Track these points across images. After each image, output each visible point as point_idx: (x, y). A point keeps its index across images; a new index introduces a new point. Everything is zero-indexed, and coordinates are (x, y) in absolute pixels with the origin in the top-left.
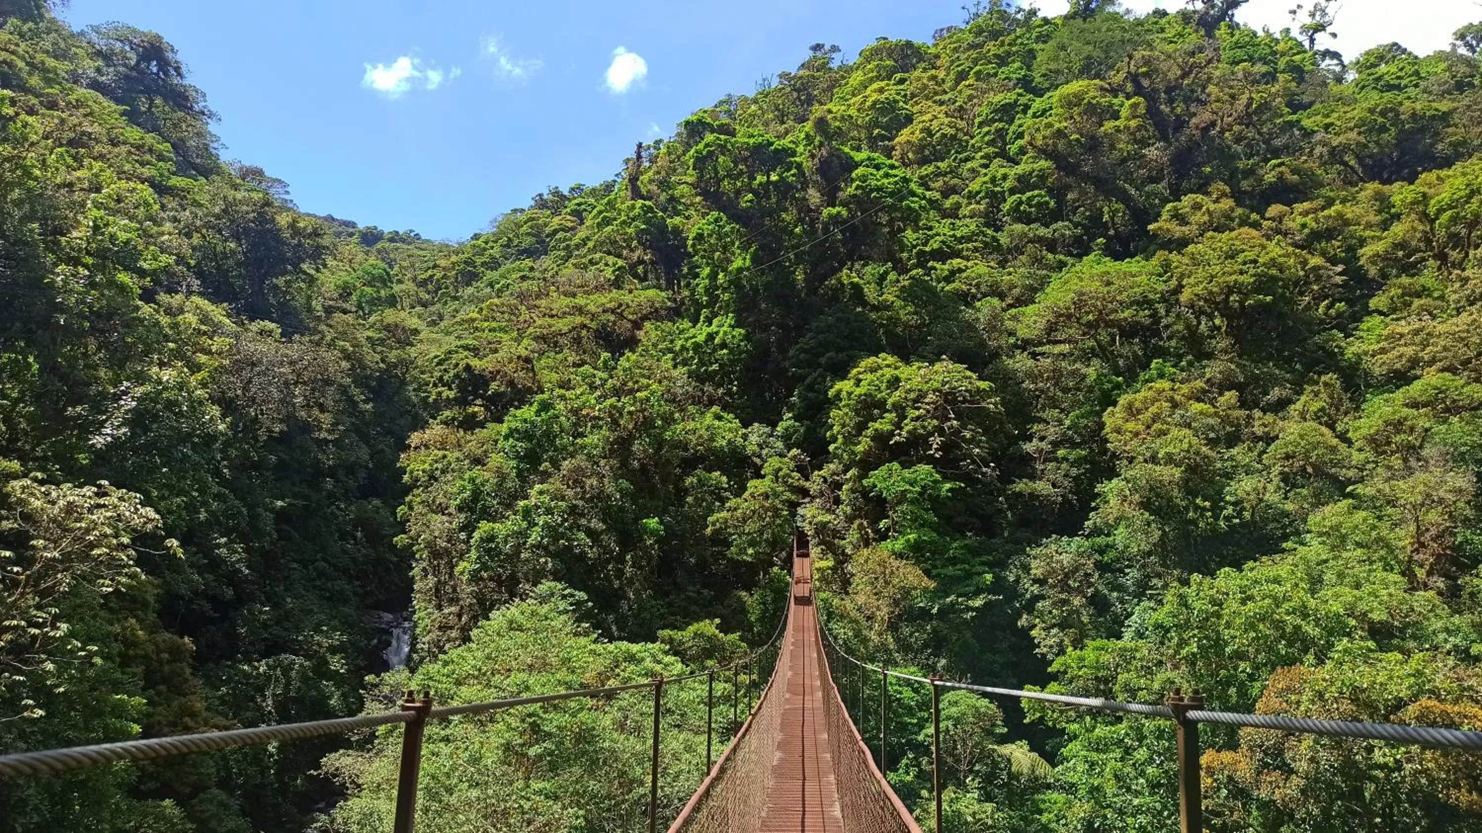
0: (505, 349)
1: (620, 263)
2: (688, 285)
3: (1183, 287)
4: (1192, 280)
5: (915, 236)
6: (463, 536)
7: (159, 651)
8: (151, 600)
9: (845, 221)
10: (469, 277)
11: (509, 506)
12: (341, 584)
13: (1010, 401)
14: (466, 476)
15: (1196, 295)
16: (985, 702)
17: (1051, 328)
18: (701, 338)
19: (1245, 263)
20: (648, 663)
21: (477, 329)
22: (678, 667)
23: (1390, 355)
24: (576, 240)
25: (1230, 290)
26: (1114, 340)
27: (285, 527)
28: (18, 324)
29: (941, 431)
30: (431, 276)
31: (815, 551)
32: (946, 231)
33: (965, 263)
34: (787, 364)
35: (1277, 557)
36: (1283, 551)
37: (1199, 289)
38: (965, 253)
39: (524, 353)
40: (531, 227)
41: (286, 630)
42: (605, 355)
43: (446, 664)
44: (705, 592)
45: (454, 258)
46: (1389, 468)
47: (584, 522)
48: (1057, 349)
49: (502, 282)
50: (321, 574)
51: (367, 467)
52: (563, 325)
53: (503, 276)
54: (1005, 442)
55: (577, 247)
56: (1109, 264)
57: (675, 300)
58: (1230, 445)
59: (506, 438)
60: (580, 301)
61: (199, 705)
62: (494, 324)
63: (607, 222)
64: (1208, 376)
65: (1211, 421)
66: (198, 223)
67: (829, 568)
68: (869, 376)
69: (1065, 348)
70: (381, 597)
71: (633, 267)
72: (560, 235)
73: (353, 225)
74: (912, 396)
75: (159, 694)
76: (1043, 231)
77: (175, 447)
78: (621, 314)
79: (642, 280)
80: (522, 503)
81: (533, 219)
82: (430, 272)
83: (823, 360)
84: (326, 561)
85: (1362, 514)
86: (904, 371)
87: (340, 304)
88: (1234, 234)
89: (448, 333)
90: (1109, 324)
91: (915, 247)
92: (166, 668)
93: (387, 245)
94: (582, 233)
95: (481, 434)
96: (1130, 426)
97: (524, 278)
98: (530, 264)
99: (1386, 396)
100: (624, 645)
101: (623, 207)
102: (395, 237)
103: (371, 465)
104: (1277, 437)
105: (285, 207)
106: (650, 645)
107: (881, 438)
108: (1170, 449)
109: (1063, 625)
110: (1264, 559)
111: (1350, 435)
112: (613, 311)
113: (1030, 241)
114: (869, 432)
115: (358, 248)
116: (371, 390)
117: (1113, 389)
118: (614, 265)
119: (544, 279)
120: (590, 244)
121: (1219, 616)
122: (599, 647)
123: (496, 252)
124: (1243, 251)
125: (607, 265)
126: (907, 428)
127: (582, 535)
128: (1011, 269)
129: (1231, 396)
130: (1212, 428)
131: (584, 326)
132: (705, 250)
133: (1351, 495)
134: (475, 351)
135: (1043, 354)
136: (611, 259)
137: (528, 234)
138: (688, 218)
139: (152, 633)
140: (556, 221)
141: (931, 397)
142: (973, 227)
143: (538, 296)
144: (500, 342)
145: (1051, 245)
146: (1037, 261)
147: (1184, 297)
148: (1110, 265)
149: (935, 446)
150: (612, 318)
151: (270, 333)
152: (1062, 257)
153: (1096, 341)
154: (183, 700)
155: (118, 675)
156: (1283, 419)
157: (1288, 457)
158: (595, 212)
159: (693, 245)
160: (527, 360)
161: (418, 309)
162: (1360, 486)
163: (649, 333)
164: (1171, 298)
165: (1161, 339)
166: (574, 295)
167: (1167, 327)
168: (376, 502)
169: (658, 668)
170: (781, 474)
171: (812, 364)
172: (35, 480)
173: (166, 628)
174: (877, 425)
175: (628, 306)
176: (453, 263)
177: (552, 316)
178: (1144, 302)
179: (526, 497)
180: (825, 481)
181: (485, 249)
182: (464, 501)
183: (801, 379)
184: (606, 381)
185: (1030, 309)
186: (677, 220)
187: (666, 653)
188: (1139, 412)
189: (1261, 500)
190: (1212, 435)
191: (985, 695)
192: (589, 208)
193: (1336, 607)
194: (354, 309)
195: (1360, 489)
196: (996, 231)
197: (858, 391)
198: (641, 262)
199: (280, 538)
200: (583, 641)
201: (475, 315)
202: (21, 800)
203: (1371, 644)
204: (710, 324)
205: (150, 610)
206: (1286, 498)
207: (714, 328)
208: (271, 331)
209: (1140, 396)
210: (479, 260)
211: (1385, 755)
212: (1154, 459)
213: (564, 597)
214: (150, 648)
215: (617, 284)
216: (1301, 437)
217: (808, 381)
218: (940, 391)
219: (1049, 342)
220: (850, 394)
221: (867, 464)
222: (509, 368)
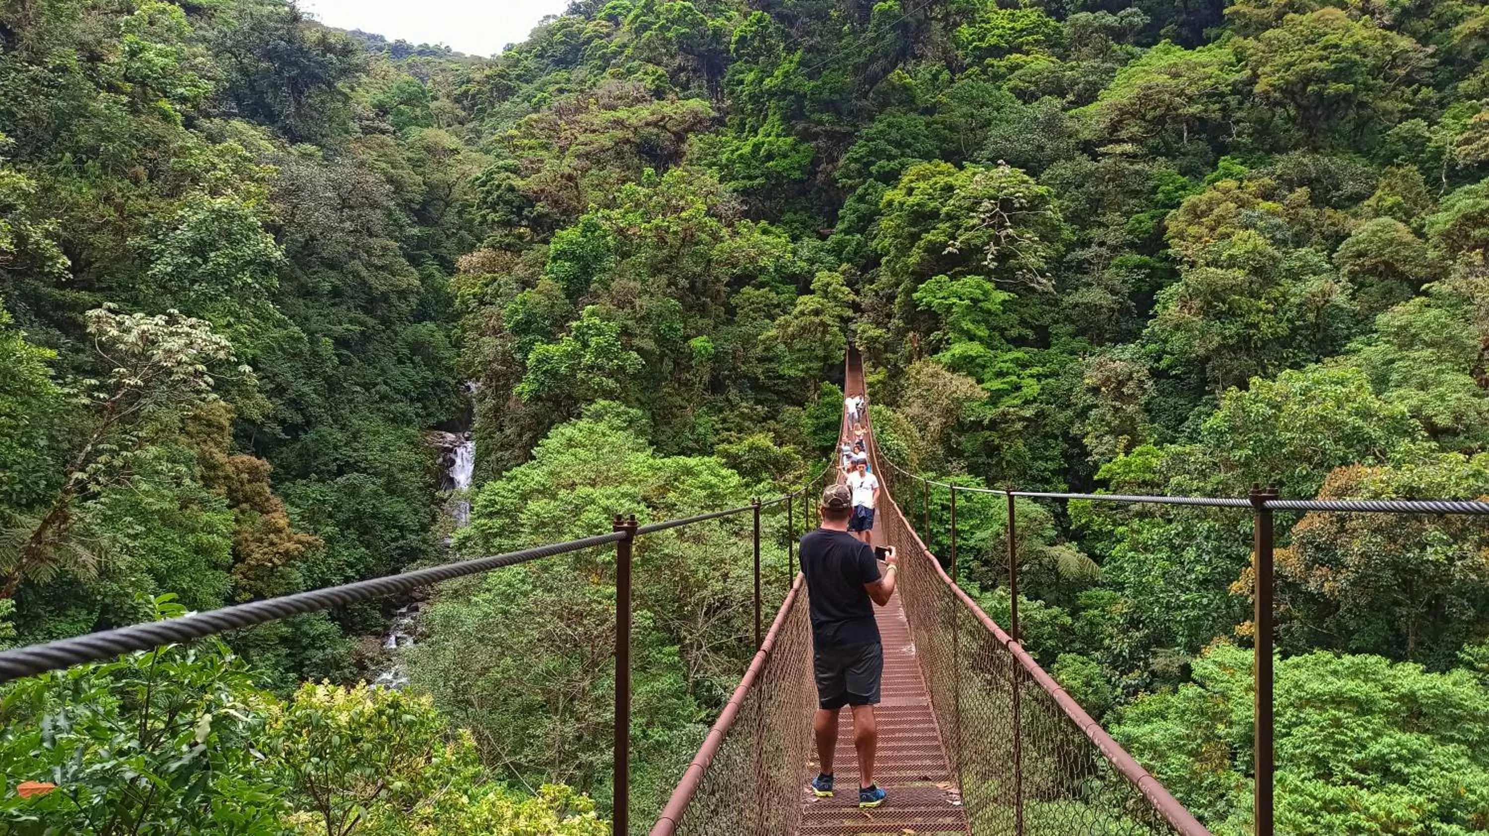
0: (548, 167)
1: (661, 71)
2: (732, 92)
3: (1258, 77)
4: (1268, 69)
5: (971, 31)
6: (518, 356)
7: (239, 472)
8: (227, 424)
9: (895, 17)
10: (506, 92)
11: (562, 328)
12: (403, 406)
13: (1068, 207)
14: (518, 299)
15: (1271, 85)
16: (1037, 507)
17: (1115, 127)
18: (747, 149)
19: (1325, 48)
20: (706, 477)
21: (516, 146)
22: (735, 479)
23: (1475, 146)
24: (613, 47)
25: (1307, 79)
26: (1181, 138)
27: (345, 352)
28: (68, 154)
29: (997, 241)
30: (466, 92)
31: (866, 366)
32: (1005, 23)
33: (1024, 58)
34: (836, 174)
35: (1340, 359)
36: (1347, 352)
37: (1274, 79)
38: (1025, 48)
39: (567, 171)
40: (565, 35)
41: (355, 450)
42: (649, 170)
43: (510, 480)
44: (759, 408)
45: (488, 72)
46: (1469, 264)
47: (636, 342)
48: (1118, 149)
49: (539, 96)
50: (384, 397)
51: (418, 293)
52: (605, 140)
53: (540, 89)
54: (1062, 249)
55: (615, 55)
56: (1179, 54)
57: (719, 109)
58: (1298, 245)
59: (554, 260)
60: (622, 114)
61: (282, 522)
62: (533, 141)
63: (646, 27)
64: (1279, 172)
65: (1279, 221)
66: (229, 43)
67: (879, 382)
68: (922, 185)
69: (1128, 147)
70: (443, 418)
71: (674, 75)
72: (596, 42)
73: (382, 39)
74: (967, 204)
75: (243, 512)
76: (1110, 20)
77: (234, 275)
78: (664, 127)
79: (685, 87)
80: (574, 324)
81: (567, 26)
82: (464, 87)
83: (874, 169)
84: (386, 383)
85: (1434, 312)
86: (959, 178)
87: (377, 123)
88: (1315, 15)
89: (488, 152)
90: (1176, 119)
91: (970, 43)
92: (248, 487)
93: (417, 59)
94: (618, 39)
95: (529, 256)
96: (1193, 230)
97: (561, 91)
98: (566, 75)
99: (1467, 187)
100: (682, 460)
101: (661, 9)
102: (424, 51)
103: (422, 290)
104: (1349, 235)
105: (312, 24)
106: (706, 459)
107: (934, 249)
108: (1234, 251)
109: (1116, 432)
110: (1326, 360)
111: (1425, 230)
112: (655, 124)
113: (1096, 31)
114: (922, 243)
115: (390, 63)
116: (416, 213)
117: (1177, 190)
118: (654, 73)
119: (582, 91)
120: (628, 51)
121: (1277, 418)
122: (658, 462)
123: (531, 63)
124: (1326, 34)
125: (646, 73)
126: (961, 239)
127: (634, 354)
128: (1074, 63)
129: (1302, 193)
130: (1279, 227)
131: (627, 141)
132: (748, 55)
133: (1426, 293)
134: (516, 171)
135: (1104, 155)
136: (650, 67)
137: (562, 43)
138: (729, 19)
139: (229, 455)
140: (590, 27)
141: (986, 204)
142: (1034, 17)
143: (578, 110)
144: (542, 161)
145: (1119, 35)
146: (1103, 52)
147: (1258, 89)
148: (1179, 56)
149: (990, 256)
150: (655, 131)
151: (311, 156)
152: (1129, 48)
153: (1162, 138)
154: (266, 517)
155: (204, 494)
156: (1355, 215)
157: (1360, 255)
158: (631, 16)
159: (736, 50)
160: (570, 178)
161: (456, 126)
162: (1436, 283)
163: (694, 144)
164: (1243, 90)
165: (1230, 135)
166: (614, 108)
167: (1237, 122)
168: (431, 325)
169: (714, 481)
170: (830, 289)
171: (864, 173)
172: (110, 310)
173: (243, 450)
174: (929, 237)
175: (671, 118)
176: (487, 76)
177: (594, 131)
178: (1214, 95)
179: (579, 318)
180: (877, 294)
181: (518, 61)
182: (518, 323)
183: (853, 188)
184: (651, 198)
185: (1092, 108)
186: (720, 21)
187: (723, 466)
188: (1204, 214)
189: (1327, 301)
190: (1279, 236)
191: (1035, 499)
192: (624, 12)
193: (1402, 408)
194: (392, 129)
195: (1435, 287)
196: (1059, 21)
197: (911, 200)
198: (681, 69)
199: (342, 363)
200: (641, 456)
201: (514, 132)
202: (133, 607)
203: (1434, 444)
204: (756, 134)
205: (226, 433)
206: (1354, 299)
207: (760, 138)
208: (311, 155)
209: (1206, 196)
210: (514, 73)
211: (1436, 552)
212: (1215, 263)
213: (618, 415)
214: (230, 469)
215: (659, 94)
216: (1374, 233)
217: (860, 191)
218: (996, 198)
219: (1111, 142)
220: (902, 204)
221: (920, 276)
222: (552, 188)
